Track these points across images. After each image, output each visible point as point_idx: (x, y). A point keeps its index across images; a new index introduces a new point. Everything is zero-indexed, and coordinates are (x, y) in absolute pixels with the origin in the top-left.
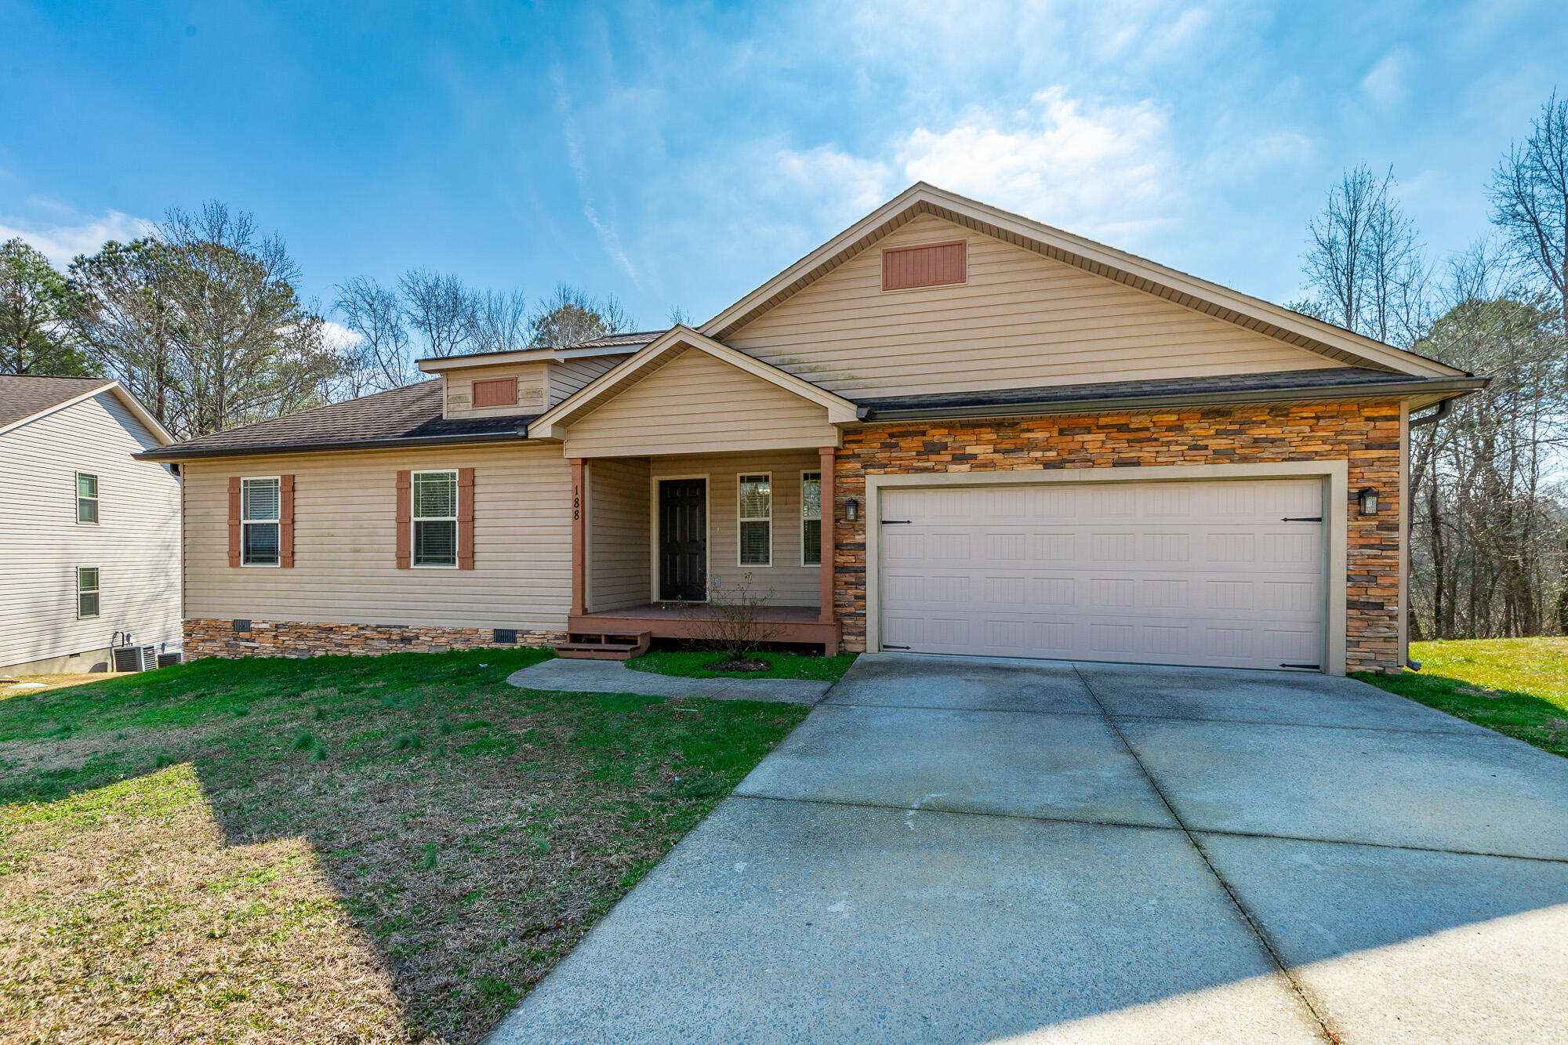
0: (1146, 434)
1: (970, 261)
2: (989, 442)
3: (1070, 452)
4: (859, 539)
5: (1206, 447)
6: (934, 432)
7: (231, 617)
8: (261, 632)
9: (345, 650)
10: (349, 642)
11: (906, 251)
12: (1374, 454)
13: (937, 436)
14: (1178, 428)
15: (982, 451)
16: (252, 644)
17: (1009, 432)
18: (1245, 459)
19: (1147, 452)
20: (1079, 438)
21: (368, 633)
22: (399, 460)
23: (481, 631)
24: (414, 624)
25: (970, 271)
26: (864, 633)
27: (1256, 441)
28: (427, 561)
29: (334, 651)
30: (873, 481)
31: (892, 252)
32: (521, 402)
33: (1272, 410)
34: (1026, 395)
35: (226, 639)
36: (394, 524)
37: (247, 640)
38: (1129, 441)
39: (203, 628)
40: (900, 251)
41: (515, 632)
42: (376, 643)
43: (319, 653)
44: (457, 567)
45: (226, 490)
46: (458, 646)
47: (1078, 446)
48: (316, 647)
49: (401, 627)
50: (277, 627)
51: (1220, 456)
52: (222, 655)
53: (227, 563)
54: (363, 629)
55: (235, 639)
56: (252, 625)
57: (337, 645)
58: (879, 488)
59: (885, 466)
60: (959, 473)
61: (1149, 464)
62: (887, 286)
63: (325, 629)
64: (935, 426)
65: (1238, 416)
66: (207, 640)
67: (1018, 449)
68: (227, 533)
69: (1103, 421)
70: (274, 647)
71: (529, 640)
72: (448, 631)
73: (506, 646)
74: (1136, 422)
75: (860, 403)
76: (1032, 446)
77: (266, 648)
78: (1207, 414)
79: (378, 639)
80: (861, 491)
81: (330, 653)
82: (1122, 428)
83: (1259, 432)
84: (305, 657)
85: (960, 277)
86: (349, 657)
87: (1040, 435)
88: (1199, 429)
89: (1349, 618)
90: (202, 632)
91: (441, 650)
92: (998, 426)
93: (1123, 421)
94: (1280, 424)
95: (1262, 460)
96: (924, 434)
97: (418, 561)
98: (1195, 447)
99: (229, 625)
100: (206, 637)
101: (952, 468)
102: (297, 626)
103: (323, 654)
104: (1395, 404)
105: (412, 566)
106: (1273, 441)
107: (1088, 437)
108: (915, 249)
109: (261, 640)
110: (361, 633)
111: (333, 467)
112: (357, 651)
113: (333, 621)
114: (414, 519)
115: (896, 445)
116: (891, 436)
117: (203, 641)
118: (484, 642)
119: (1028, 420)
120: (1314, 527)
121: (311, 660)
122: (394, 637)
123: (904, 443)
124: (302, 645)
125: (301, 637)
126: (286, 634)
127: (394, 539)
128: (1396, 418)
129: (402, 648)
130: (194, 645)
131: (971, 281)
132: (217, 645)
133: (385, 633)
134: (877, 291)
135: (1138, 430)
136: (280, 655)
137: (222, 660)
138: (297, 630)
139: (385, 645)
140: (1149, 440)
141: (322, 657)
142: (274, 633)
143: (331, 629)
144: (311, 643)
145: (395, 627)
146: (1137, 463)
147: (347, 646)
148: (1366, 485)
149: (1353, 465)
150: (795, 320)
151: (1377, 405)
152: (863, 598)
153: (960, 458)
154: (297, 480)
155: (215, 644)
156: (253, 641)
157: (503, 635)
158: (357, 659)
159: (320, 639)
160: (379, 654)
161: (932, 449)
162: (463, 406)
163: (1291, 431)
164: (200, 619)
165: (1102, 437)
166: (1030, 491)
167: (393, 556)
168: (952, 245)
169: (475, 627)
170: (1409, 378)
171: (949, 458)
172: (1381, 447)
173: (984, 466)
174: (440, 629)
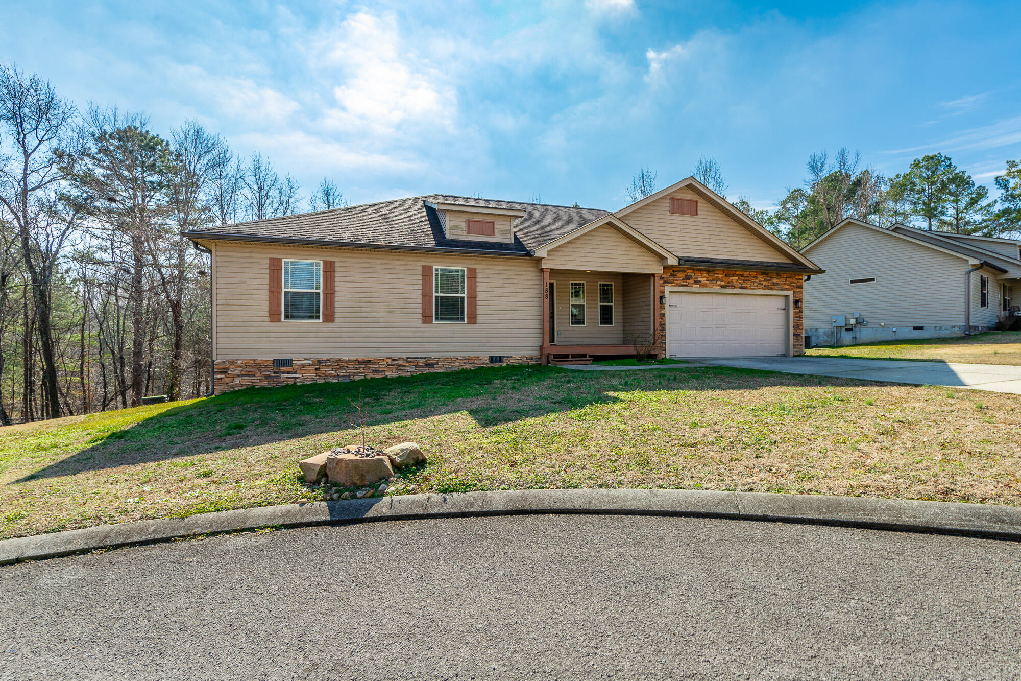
0: (747, 278)
1: (699, 208)
2: (705, 277)
3: (729, 283)
4: (663, 312)
5: (762, 284)
6: (689, 271)
7: (271, 358)
8: (303, 366)
9: (381, 374)
10: (386, 369)
11: (679, 199)
12: (798, 290)
13: (690, 273)
14: (756, 277)
15: (703, 280)
16: (294, 375)
17: (711, 274)
18: (772, 289)
19: (748, 285)
20: (731, 278)
21: (401, 362)
22: (423, 259)
23: (481, 358)
24: (435, 356)
25: (699, 212)
26: (665, 350)
27: (774, 283)
28: (442, 319)
29: (370, 375)
30: (668, 288)
31: (674, 199)
32: (497, 235)
33: (777, 274)
34: (719, 261)
35: (268, 373)
36: (420, 297)
37: (288, 373)
38: (744, 280)
39: (241, 367)
40: (677, 199)
41: (503, 357)
42: (407, 368)
43: (358, 378)
44: (466, 322)
45: (267, 266)
46: (467, 367)
47: (730, 281)
48: (357, 374)
49: (425, 358)
50: (319, 362)
51: (766, 288)
52: (263, 384)
53: (267, 319)
54: (395, 360)
55: (275, 373)
56: (294, 362)
57: (374, 371)
58: (670, 292)
59: (672, 283)
60: (696, 288)
61: (749, 289)
62: (671, 212)
63: (364, 362)
64: (689, 269)
65: (770, 275)
66: (244, 375)
67: (713, 280)
68: (267, 298)
69: (737, 273)
70: (316, 376)
71: (511, 361)
72: (459, 358)
73: (497, 365)
74: (746, 274)
75: (680, 259)
76: (718, 280)
77: (308, 377)
78: (763, 274)
79: (408, 366)
80: (664, 292)
81: (367, 377)
82: (742, 276)
83: (775, 281)
84: (347, 380)
85: (696, 214)
86: (385, 378)
87: (720, 276)
88: (761, 278)
89: (794, 339)
90: (240, 369)
91: (453, 370)
92: (708, 271)
93: (742, 273)
94: (779, 279)
95: (775, 289)
96: (685, 272)
97: (437, 319)
98: (760, 284)
99: (270, 363)
100: (243, 373)
101: (695, 285)
102: (338, 361)
103: (363, 377)
104: (802, 275)
105: (434, 322)
106: (777, 284)
107: (734, 278)
108: (682, 200)
109: (303, 372)
110: (394, 363)
111: (370, 258)
112: (390, 374)
113: (371, 357)
114: (434, 294)
115: (676, 275)
116: (674, 271)
117: (239, 376)
118: (484, 363)
119: (716, 270)
120: (783, 311)
121: (353, 382)
122: (421, 364)
123: (679, 275)
124: (342, 373)
125: (341, 368)
126: (328, 367)
127: (420, 306)
128: (801, 279)
129: (426, 370)
130: (230, 379)
131: (699, 216)
132: (255, 379)
133: (414, 362)
134: (668, 213)
135: (745, 277)
136: (322, 381)
137: (264, 388)
138: (339, 364)
139: (413, 369)
140: (748, 280)
141: (362, 380)
142: (318, 367)
143: (369, 362)
144: (352, 371)
145: (420, 358)
146: (745, 288)
147: (384, 371)
148: (798, 299)
149: (794, 292)
150: (639, 219)
151: (799, 275)
152: (665, 336)
153: (696, 282)
154: (337, 264)
155: (253, 378)
156: (295, 373)
157: (493, 359)
158: (392, 379)
159: (359, 368)
160: (409, 375)
161: (687, 278)
162: (460, 233)
163: (781, 281)
164: (236, 360)
165: (737, 278)
166: (714, 296)
167: (420, 316)
168: (693, 201)
169: (478, 356)
170: (810, 268)
171: (693, 282)
172: (799, 288)
173: (703, 286)
174: (454, 357)
